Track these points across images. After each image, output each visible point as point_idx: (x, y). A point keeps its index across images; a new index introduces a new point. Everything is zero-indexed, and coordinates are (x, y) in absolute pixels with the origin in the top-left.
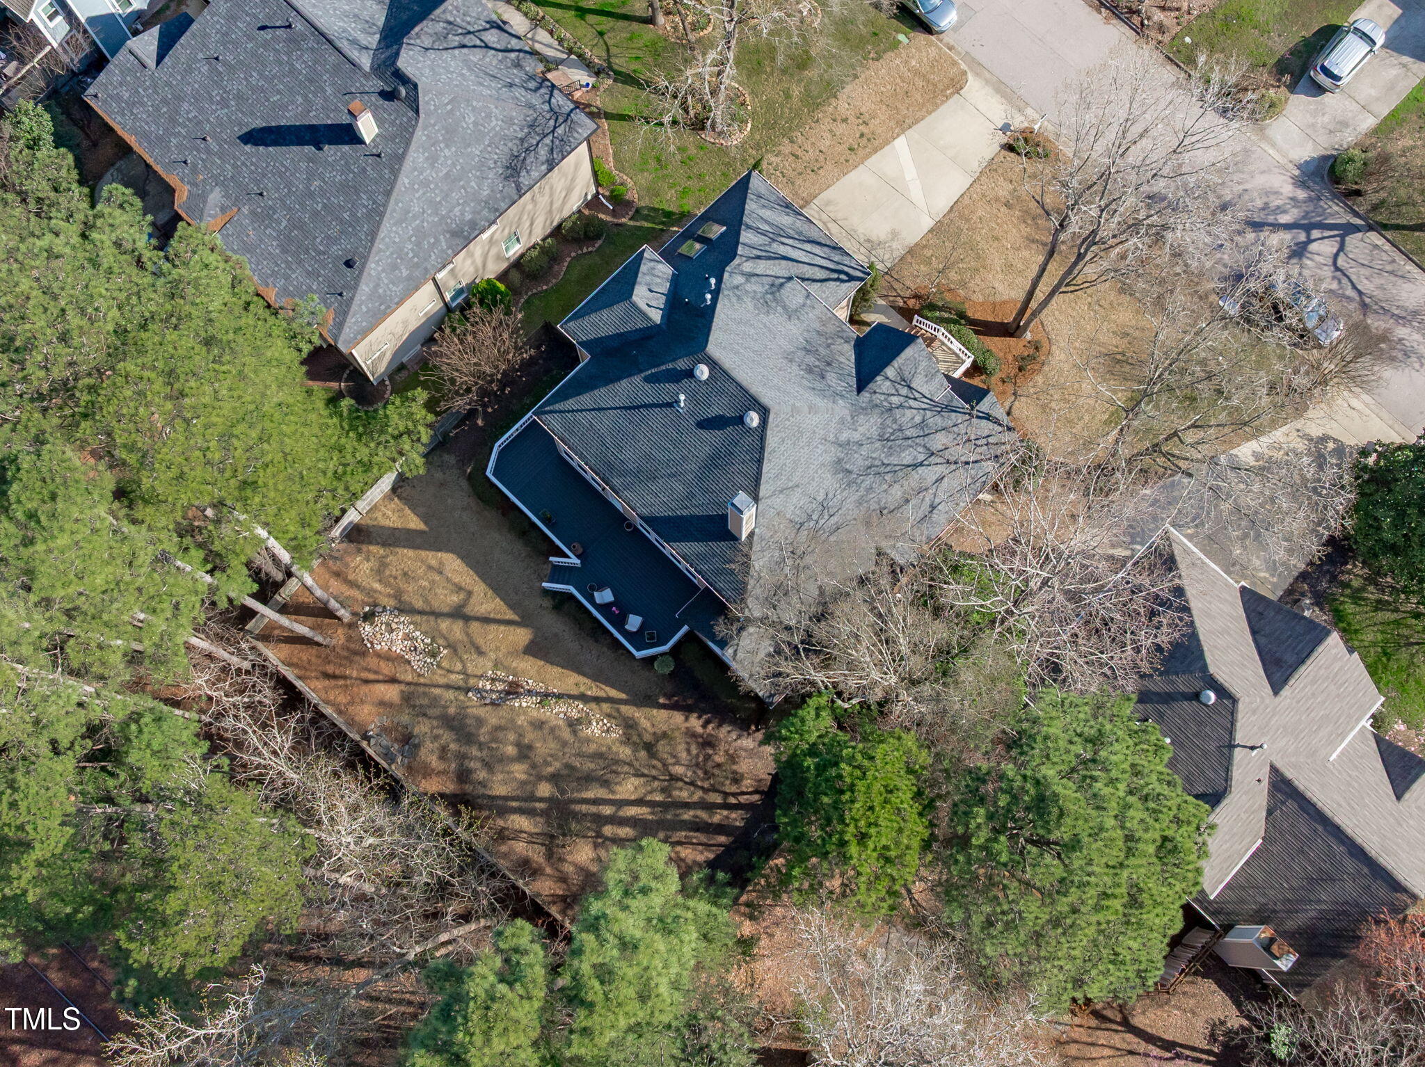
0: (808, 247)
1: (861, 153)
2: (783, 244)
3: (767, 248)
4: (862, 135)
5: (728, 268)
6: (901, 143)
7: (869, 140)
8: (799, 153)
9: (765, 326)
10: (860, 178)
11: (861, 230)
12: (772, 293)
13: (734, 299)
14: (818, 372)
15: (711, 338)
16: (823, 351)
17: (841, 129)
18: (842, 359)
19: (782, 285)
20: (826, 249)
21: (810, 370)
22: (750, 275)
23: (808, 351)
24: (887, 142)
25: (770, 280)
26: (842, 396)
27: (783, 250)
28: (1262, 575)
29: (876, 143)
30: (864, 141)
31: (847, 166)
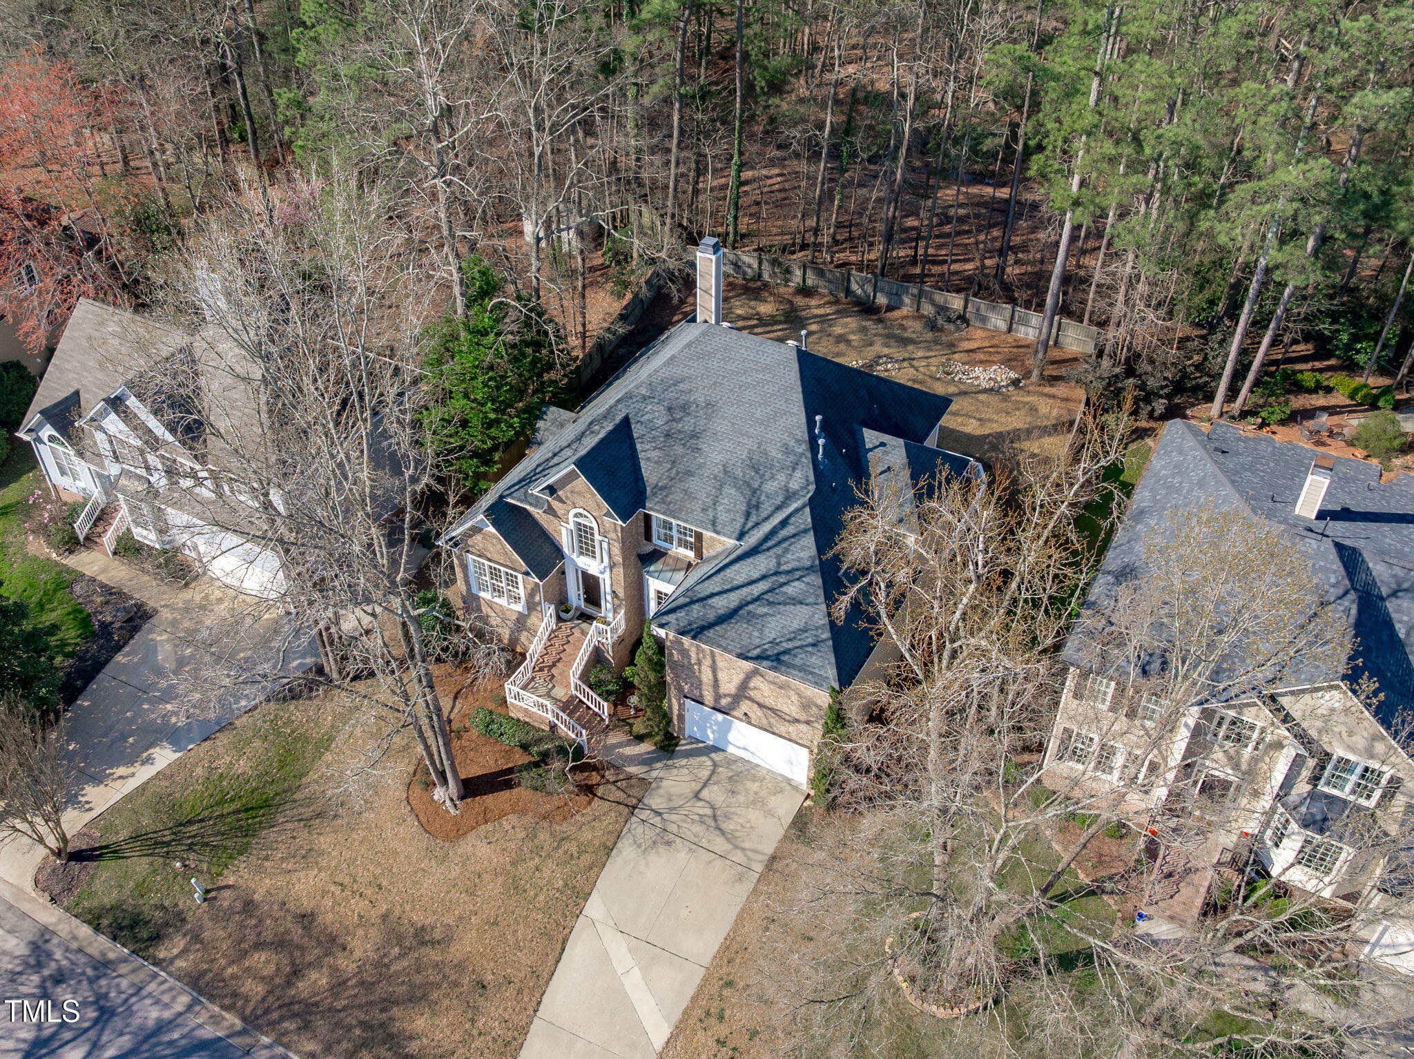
0: (733, 599)
1: (713, 989)
2: (763, 577)
3: (778, 550)
4: (721, 1017)
5: (812, 488)
6: (659, 1033)
7: (708, 1014)
9: (747, 435)
10: (704, 945)
11: (682, 856)
12: (754, 492)
13: (792, 443)
15: (796, 365)
16: (679, 450)
18: (655, 454)
19: (748, 515)
20: (711, 616)
21: (684, 408)
22: (789, 496)
23: (694, 436)
25: (766, 508)
26: (645, 398)
27: (763, 563)
30: (715, 1009)
31: (731, 951)
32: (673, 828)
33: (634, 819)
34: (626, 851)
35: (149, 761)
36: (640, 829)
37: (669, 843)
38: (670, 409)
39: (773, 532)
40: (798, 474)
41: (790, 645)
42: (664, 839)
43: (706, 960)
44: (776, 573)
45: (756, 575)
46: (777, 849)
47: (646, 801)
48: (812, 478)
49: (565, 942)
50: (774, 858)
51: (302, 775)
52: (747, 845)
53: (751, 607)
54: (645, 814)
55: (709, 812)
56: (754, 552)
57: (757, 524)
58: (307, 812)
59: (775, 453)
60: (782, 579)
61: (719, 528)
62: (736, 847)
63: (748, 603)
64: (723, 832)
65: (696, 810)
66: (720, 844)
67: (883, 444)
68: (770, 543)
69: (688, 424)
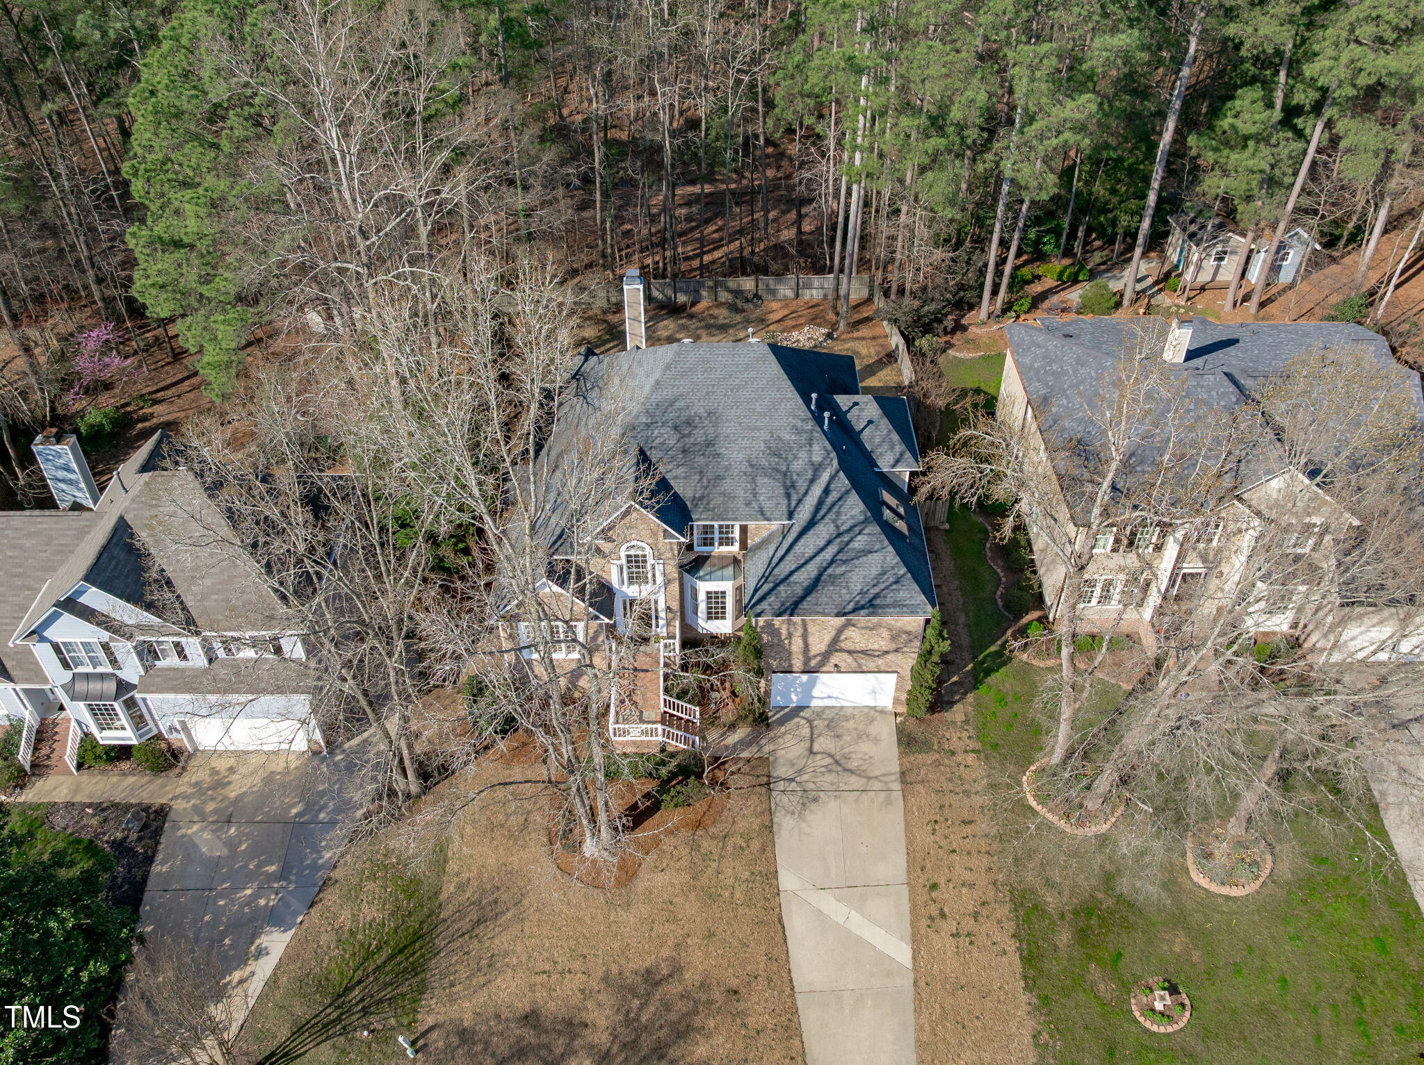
0: (811, 570)
1: (923, 897)
2: (829, 542)
3: (832, 515)
4: (943, 915)
5: (833, 455)
6: (902, 953)
7: (932, 918)
8: (969, 830)
9: (756, 429)
10: (894, 866)
11: (833, 805)
12: (785, 474)
13: (799, 424)
14: (683, 426)
16: (701, 460)
17: (968, 900)
18: (680, 471)
19: (788, 496)
20: (799, 591)
21: (689, 422)
22: (817, 469)
23: (709, 444)
24: (916, 941)
25: (802, 485)
26: (648, 425)
27: (823, 531)
28: (195, 828)
29: (924, 922)
30: (934, 911)
31: (916, 862)
32: (811, 786)
33: (774, 793)
34: (786, 825)
35: (261, 953)
36: (785, 799)
37: (815, 800)
38: (676, 428)
39: (821, 502)
40: (816, 447)
41: (876, 590)
42: (809, 799)
43: (903, 877)
44: (839, 535)
45: (822, 543)
46: (901, 765)
47: (774, 774)
48: (829, 447)
49: (780, 920)
50: (903, 774)
51: (437, 894)
52: (877, 773)
53: (829, 571)
54: (781, 785)
55: (829, 760)
56: (811, 524)
57: (800, 501)
58: (465, 924)
59: (788, 436)
60: (846, 538)
61: (768, 515)
62: (870, 778)
63: (825, 569)
64: (852, 772)
65: (819, 763)
66: (855, 782)
67: (856, 404)
68: (822, 513)
69: (699, 436)
